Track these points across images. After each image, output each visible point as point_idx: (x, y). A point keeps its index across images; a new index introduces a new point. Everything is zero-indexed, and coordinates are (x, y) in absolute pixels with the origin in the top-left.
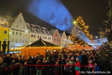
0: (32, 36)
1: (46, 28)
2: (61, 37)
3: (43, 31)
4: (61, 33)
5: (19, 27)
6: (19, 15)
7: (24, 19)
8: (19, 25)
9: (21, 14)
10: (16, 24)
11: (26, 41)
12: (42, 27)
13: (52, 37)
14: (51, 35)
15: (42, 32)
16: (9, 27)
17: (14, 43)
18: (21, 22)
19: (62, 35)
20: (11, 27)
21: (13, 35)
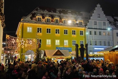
5: (98, 24)
6: (96, 8)
7: (103, 12)
8: (98, 21)
9: (98, 5)
10: (93, 21)
11: (109, 42)
16: (85, 25)
18: (99, 17)
20: (87, 25)
21: (91, 35)
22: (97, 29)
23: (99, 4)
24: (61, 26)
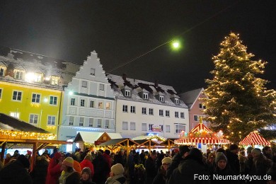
0: (125, 109)
1: (171, 88)
3: (159, 95)
5: (89, 86)
6: (89, 58)
7: (101, 66)
8: (89, 82)
9: (94, 53)
10: (80, 80)
11: (107, 122)
12: (159, 85)
13: (186, 111)
14: (184, 105)
15: (157, 97)
16: (63, 87)
17: (75, 128)
18: (94, 75)
20: (67, 86)
21: (72, 106)
22: (86, 95)
23: (94, 51)
24: (5, 83)
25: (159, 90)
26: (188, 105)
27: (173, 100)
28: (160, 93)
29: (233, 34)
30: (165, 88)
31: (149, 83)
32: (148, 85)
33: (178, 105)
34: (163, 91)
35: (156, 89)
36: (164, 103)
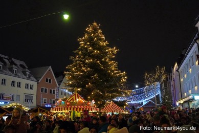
1: (23, 63)
2: (59, 85)
3: (12, 68)
4: (60, 77)
12: (13, 59)
13: (35, 84)
14: (34, 79)
15: (11, 70)
19: (61, 81)
25: (12, 63)
26: (37, 78)
27: (24, 73)
28: (14, 66)
29: (95, 24)
30: (18, 62)
31: (3, 56)
32: (2, 58)
33: (29, 78)
34: (16, 65)
35: (10, 62)
36: (16, 75)
